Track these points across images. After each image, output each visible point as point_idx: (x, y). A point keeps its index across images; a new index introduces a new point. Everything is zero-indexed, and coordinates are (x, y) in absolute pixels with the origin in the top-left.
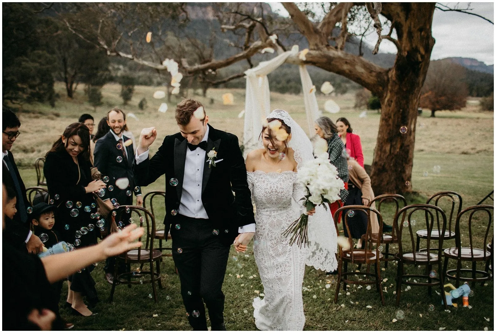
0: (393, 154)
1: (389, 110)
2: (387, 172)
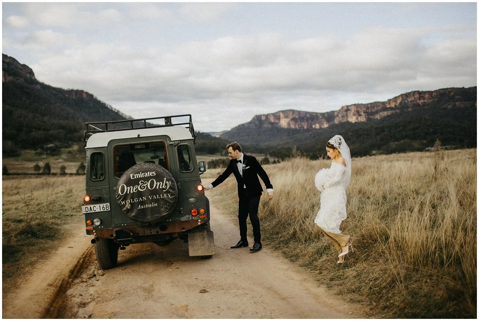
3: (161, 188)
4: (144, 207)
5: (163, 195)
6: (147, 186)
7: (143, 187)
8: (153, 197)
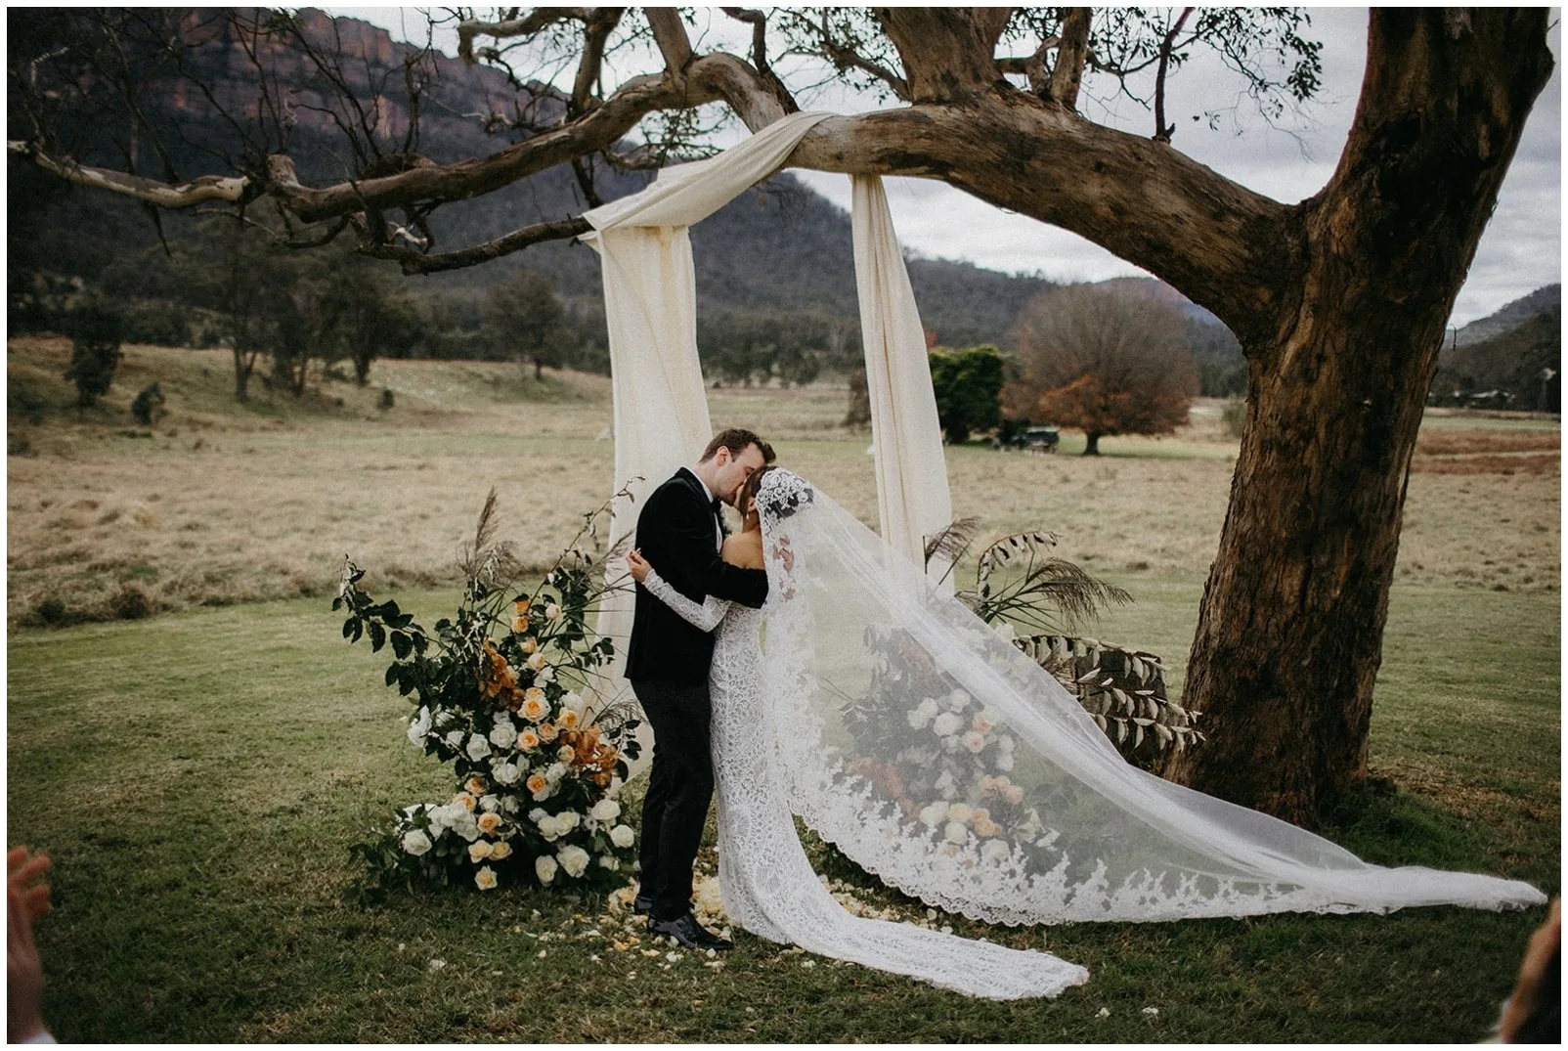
0: (1314, 608)
1: (1306, 401)
2: (1282, 693)
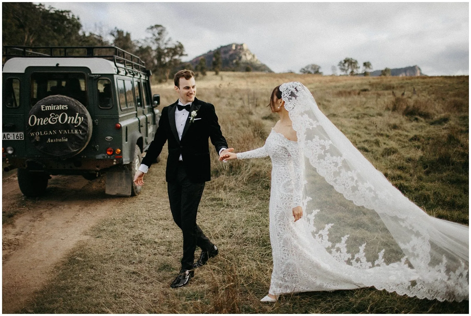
3: (72, 123)
4: (53, 141)
5: (74, 131)
6: (58, 119)
7: (54, 121)
8: (63, 132)
